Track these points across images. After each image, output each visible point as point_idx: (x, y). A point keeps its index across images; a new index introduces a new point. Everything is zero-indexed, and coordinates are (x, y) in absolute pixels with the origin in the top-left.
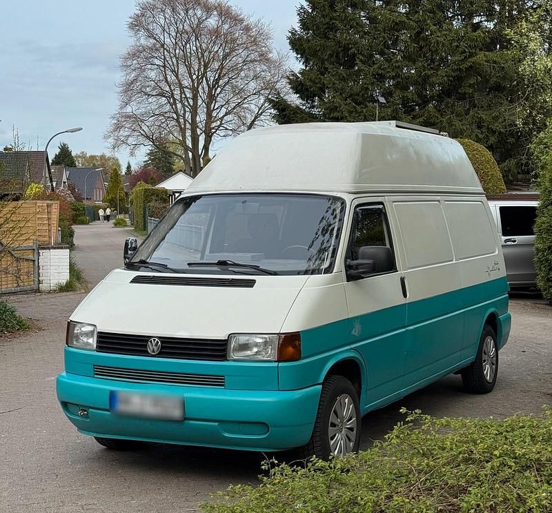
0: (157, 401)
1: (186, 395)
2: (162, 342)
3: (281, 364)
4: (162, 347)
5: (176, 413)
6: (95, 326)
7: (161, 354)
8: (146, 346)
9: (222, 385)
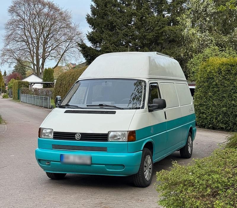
0: (80, 157)
1: (92, 155)
2: (81, 135)
3: (129, 143)
4: (82, 137)
5: (88, 162)
6: (52, 129)
7: (81, 140)
8: (74, 137)
9: (106, 151)
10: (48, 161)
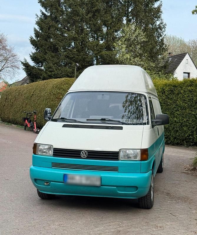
0: (88, 178)
1: (102, 175)
2: (88, 153)
3: (142, 162)
4: (88, 155)
5: (98, 183)
6: (52, 145)
7: (88, 158)
8: (80, 154)
9: (117, 171)
10: (48, 182)
